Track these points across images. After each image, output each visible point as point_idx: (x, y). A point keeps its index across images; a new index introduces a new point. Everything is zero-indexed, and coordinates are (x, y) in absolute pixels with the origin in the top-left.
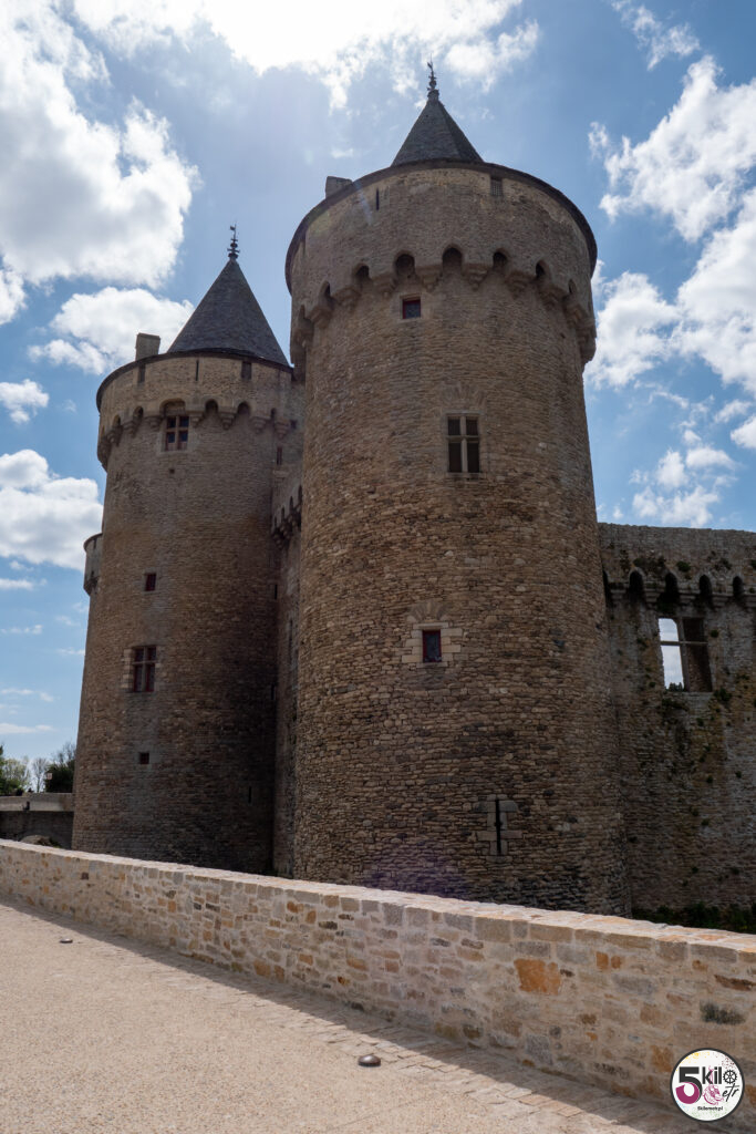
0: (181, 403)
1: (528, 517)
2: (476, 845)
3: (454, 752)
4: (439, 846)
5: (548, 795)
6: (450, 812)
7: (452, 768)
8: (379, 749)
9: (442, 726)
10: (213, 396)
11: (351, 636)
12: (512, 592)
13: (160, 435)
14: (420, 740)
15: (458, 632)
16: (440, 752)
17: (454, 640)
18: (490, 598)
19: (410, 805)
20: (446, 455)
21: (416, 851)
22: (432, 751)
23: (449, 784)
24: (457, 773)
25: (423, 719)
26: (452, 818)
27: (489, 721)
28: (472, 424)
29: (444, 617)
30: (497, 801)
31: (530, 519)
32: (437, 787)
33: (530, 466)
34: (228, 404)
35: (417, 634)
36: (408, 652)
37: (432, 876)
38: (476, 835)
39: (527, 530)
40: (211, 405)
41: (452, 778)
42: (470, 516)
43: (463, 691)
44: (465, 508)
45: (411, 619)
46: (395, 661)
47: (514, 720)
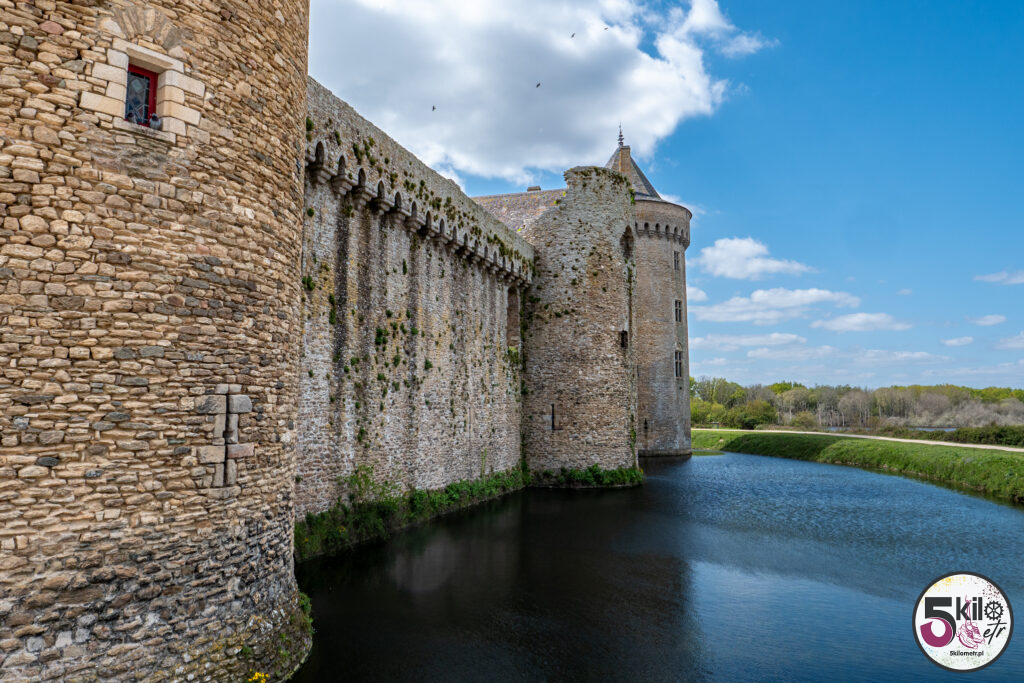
2: (195, 471)
3: (174, 302)
4: (130, 476)
6: (157, 413)
7: (167, 331)
9: (155, 251)
14: (109, 269)
16: (148, 300)
17: (188, 99)
18: (246, 52)
19: (74, 398)
21: (82, 490)
22: (132, 295)
23: (161, 362)
24: (175, 342)
25: (117, 231)
26: (158, 423)
27: (229, 260)
29: (177, 51)
30: (229, 395)
32: (137, 365)
35: (119, 61)
36: (97, 89)
37: (114, 535)
38: (198, 455)
41: (166, 349)
45: (111, 25)
47: (256, 264)
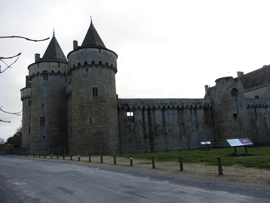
0: (46, 71)
1: (104, 102)
2: (97, 147)
3: (94, 135)
5: (106, 140)
8: (84, 135)
9: (92, 132)
10: (53, 70)
11: (80, 119)
12: (102, 113)
13: (43, 77)
14: (89, 134)
15: (94, 119)
17: (94, 120)
18: (99, 114)
19: (88, 142)
20: (93, 94)
22: (91, 135)
24: (94, 138)
25: (90, 131)
26: (94, 143)
27: (99, 131)
28: (96, 88)
29: (92, 117)
30: (100, 141)
31: (105, 102)
32: (92, 140)
33: (105, 94)
34: (56, 71)
35: (89, 119)
36: (88, 122)
38: (97, 145)
39: (104, 104)
40: (53, 71)
42: (96, 102)
43: (95, 127)
44: (95, 101)
45: (88, 117)
46: (86, 123)
47: (102, 130)
